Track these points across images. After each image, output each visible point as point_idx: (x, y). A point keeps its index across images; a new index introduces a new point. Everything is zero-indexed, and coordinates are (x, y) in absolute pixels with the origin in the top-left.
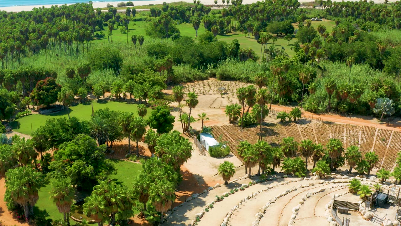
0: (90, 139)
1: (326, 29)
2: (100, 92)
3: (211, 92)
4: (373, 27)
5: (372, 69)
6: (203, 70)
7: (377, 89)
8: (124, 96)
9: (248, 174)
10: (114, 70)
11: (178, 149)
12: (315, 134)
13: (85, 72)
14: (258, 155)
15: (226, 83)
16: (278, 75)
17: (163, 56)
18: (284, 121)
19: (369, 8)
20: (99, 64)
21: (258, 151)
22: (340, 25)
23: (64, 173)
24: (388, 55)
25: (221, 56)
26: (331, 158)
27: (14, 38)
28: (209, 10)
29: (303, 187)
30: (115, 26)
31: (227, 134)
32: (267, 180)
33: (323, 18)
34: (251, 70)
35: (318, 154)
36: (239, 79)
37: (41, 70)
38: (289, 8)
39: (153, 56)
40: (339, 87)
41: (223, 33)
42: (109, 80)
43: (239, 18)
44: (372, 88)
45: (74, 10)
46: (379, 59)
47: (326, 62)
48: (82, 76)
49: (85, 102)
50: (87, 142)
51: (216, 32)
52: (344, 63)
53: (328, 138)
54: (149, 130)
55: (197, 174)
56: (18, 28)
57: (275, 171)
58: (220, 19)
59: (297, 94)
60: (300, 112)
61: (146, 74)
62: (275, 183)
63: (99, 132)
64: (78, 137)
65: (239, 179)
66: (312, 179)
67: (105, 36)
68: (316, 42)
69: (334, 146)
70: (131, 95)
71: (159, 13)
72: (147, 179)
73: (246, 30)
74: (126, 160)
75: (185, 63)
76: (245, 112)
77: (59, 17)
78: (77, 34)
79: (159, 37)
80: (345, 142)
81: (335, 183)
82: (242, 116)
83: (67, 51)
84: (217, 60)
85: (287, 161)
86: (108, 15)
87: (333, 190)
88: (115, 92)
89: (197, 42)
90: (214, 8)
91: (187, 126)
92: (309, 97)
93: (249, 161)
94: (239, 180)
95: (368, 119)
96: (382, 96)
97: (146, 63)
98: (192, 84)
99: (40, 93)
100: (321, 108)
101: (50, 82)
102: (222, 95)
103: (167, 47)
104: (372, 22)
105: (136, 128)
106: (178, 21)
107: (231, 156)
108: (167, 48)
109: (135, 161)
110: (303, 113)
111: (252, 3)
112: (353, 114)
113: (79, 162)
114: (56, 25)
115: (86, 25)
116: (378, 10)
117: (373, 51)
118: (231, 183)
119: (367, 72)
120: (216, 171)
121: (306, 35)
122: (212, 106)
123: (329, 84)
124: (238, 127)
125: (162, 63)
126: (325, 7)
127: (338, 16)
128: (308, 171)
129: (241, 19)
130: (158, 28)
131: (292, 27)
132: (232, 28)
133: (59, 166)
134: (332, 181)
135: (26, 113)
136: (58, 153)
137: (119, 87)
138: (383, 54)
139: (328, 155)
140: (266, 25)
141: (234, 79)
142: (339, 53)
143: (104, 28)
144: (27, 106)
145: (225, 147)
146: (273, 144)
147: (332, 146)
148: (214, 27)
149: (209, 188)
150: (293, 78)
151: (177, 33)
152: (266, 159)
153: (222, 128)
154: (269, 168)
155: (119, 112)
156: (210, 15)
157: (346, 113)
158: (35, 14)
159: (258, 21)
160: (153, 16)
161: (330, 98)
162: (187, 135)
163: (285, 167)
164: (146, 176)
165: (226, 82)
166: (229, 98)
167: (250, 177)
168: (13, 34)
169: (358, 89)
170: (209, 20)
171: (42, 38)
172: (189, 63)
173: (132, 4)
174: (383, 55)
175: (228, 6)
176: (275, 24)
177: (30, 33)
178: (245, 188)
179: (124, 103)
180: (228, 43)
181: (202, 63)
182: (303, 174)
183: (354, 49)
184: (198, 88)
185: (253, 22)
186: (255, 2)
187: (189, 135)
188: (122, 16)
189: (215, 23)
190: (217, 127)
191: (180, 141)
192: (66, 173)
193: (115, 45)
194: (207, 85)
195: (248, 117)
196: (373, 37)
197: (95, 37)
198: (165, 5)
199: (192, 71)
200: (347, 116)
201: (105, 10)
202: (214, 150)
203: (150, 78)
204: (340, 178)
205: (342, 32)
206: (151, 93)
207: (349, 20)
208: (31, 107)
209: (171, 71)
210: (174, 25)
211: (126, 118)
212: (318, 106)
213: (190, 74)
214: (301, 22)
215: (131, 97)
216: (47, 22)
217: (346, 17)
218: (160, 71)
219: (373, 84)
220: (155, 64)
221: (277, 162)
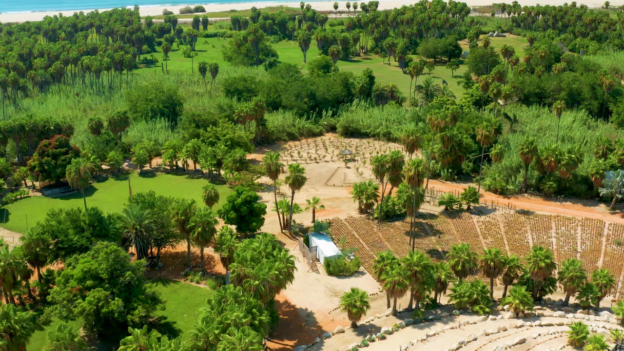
0: (117, 250)
1: (514, 52)
2: (144, 158)
3: (328, 158)
4: (587, 47)
5: (591, 119)
6: (315, 120)
7: (605, 156)
8: (183, 165)
9: (391, 309)
10: (168, 120)
11: (270, 269)
12: (503, 233)
13: (120, 124)
14: (409, 278)
15: (353, 142)
16: (441, 131)
17: (250, 97)
18: (451, 210)
19: (581, 16)
20: (144, 110)
21: (409, 270)
22: (536, 44)
23: (71, 312)
24: (617, 95)
25: (345, 96)
26: (533, 280)
27: (7, 67)
28: (326, 19)
29: (487, 335)
30: (175, 45)
31: (354, 232)
32: (424, 319)
33: (507, 32)
34: (394, 121)
35: (512, 272)
36: (374, 136)
37: (48, 122)
38: (453, 16)
39: (233, 96)
40: (542, 152)
41: (347, 56)
42: (160, 138)
43: (373, 32)
44: (597, 153)
45: (109, 21)
46: (603, 101)
47: (516, 107)
48: (115, 131)
49: (119, 174)
50: (112, 256)
51: (336, 56)
52: (546, 108)
53: (526, 241)
54: (223, 227)
55: (304, 308)
56: (17, 49)
57: (438, 301)
58: (343, 34)
59: (470, 162)
60: (477, 195)
61: (220, 129)
62: (438, 327)
63: (136, 233)
64: (97, 247)
65: (375, 317)
66: (502, 318)
67: (158, 62)
68: (499, 72)
69: (541, 260)
70: (195, 164)
71: (246, 24)
72: (215, 325)
73: (385, 51)
74: (182, 281)
75: (285, 108)
76: (385, 195)
77: (85, 32)
78: (109, 60)
79: (244, 64)
80: (555, 247)
81: (541, 326)
82: (379, 202)
83: (94, 87)
84: (338, 103)
85: (458, 286)
86: (164, 27)
87: (540, 339)
88: (169, 158)
89: (305, 72)
90: (334, 16)
91: (287, 220)
92: (492, 168)
93: (394, 287)
94: (377, 319)
95: (590, 206)
96: (613, 167)
97: (221, 108)
98: (297, 143)
99: (44, 161)
100: (511, 187)
101: (60, 142)
102: (346, 163)
103: (257, 80)
104: (586, 39)
105: (200, 227)
106: (276, 36)
107: (363, 273)
108: (256, 83)
109: (198, 283)
110: (482, 196)
111: (393, 8)
112: (565, 196)
113: (98, 291)
114: (78, 44)
115: (125, 45)
116: (595, 20)
117: (593, 88)
118: (363, 325)
119: (585, 124)
120: (337, 302)
121: (482, 61)
122: (331, 183)
123: (525, 147)
124: (373, 220)
125: (248, 109)
126: (509, 14)
127: (530, 28)
128: (494, 301)
129: (376, 34)
130: (243, 50)
131: (457, 47)
132: (362, 48)
133: (64, 299)
134: (537, 322)
135: (21, 195)
136: (61, 276)
137: (176, 149)
138: (609, 94)
139: (529, 275)
140: (416, 44)
141: (365, 135)
142: (537, 91)
143: (157, 48)
144: (23, 182)
145: (352, 257)
146: (433, 253)
147: (536, 260)
148: (333, 48)
149: (325, 335)
150: (465, 136)
151: (274, 58)
152: (424, 283)
153: (346, 223)
154: (428, 297)
155: (172, 198)
156: (326, 28)
157: (553, 195)
158: (45, 27)
159: (403, 38)
160: (235, 29)
161: (527, 170)
162: (288, 234)
163: (456, 297)
164: (213, 320)
165: (352, 139)
166: (357, 169)
167: (395, 313)
168: (7, 60)
169: (573, 156)
170: (324, 36)
171: (53, 67)
172: (291, 109)
173: (203, 10)
174: (609, 96)
175: (355, 12)
176: (431, 42)
177: (35, 58)
178: (387, 336)
179: (184, 176)
180: (355, 73)
181: (313, 108)
182: (487, 310)
183: (563, 85)
184: (307, 151)
185: (396, 39)
186: (399, 7)
187: (291, 235)
188: (185, 29)
189: (334, 41)
190: (338, 220)
191: (275, 253)
192: (75, 312)
193: (172, 78)
194: (321, 145)
195: (390, 203)
196: (591, 65)
197: (141, 63)
198: (255, 11)
199: (297, 121)
200: (556, 201)
201: (159, 19)
202: (334, 264)
203: (228, 135)
204: (549, 316)
205: (541, 56)
206: (228, 161)
207: (548, 36)
208: (29, 183)
209: (261, 122)
210: (268, 44)
211: (182, 209)
212: (507, 182)
213: (294, 126)
214: (474, 39)
215: (195, 167)
216: (64, 39)
217: (544, 30)
218: (243, 123)
219: (598, 146)
220: (236, 111)
221: (441, 287)
